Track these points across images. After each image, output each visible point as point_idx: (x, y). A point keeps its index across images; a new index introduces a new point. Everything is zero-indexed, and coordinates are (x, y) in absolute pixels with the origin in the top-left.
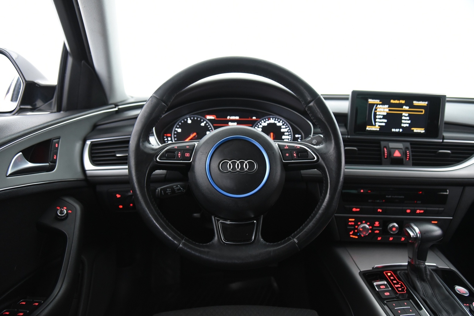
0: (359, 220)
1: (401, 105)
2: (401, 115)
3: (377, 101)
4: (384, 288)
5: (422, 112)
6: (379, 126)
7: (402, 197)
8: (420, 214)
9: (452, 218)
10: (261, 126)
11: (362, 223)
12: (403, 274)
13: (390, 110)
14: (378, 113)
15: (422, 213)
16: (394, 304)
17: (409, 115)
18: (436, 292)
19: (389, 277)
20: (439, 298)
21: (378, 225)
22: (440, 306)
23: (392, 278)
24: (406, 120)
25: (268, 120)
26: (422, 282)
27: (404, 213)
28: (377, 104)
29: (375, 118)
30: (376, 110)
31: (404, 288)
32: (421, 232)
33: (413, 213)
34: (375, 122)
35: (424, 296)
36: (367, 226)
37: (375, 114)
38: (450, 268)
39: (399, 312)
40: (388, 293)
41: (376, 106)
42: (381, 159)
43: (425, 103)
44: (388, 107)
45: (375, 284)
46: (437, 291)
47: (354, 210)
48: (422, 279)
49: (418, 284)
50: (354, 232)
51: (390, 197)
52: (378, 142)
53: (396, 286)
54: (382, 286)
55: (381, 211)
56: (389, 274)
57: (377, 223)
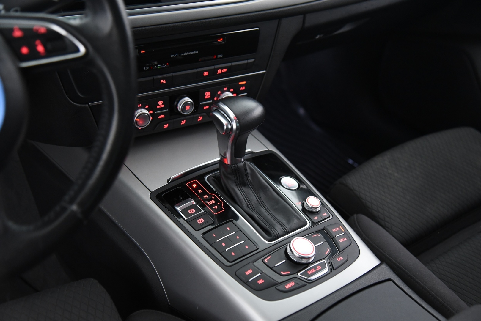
4: (195, 213)
7: (195, 52)
8: (223, 75)
9: (264, 71)
11: (137, 108)
12: (213, 180)
15: (225, 72)
16: (214, 235)
18: (262, 198)
19: (196, 190)
20: (268, 206)
21: (163, 106)
22: (270, 217)
23: (200, 191)
26: (243, 188)
27: (199, 77)
31: (221, 204)
32: (238, 117)
33: (213, 74)
35: (249, 208)
36: (146, 112)
38: (268, 150)
39: (224, 244)
40: (202, 219)
45: (179, 209)
46: (262, 196)
48: (242, 184)
49: (238, 192)
51: (177, 55)
53: (210, 203)
54: (191, 210)
55: (164, 82)
56: (194, 186)
57: (160, 103)
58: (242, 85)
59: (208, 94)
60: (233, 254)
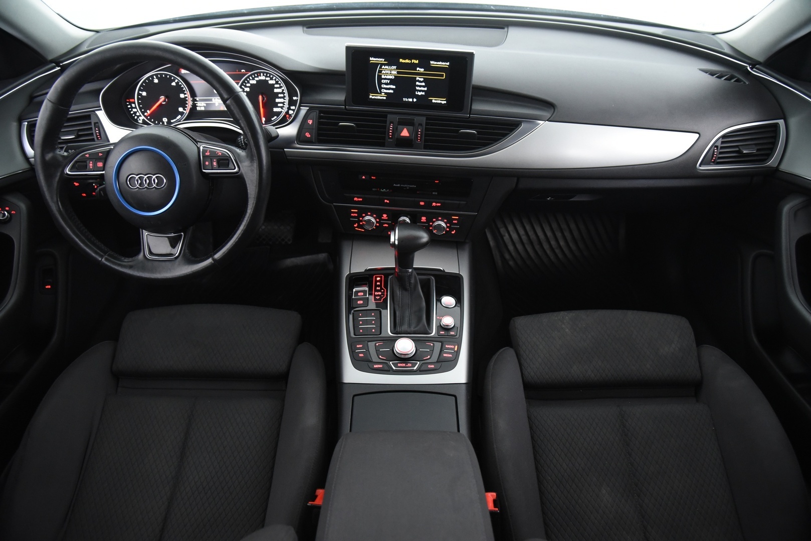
0: (362, 212)
1: (414, 66)
2: (415, 80)
3: (381, 60)
4: (361, 296)
5: (442, 76)
6: (386, 93)
7: (413, 186)
9: (476, 214)
10: (248, 85)
11: (367, 215)
13: (398, 73)
14: (383, 77)
15: (439, 206)
16: (360, 314)
17: (425, 81)
20: (413, 310)
21: (387, 218)
23: (378, 284)
24: (420, 86)
25: (258, 77)
26: (404, 292)
27: (417, 205)
28: (382, 65)
29: (380, 84)
30: (380, 72)
31: (384, 297)
33: (428, 205)
34: (381, 88)
35: (397, 304)
36: (373, 219)
37: (380, 78)
38: (459, 273)
39: (361, 323)
40: (362, 301)
41: (381, 68)
42: (384, 138)
43: (446, 64)
44: (397, 69)
45: (355, 289)
47: (356, 199)
48: (403, 287)
50: (359, 224)
51: (399, 185)
52: (384, 115)
53: (377, 294)
54: (361, 293)
55: (388, 202)
56: (378, 279)
57: (385, 216)
58: (455, 219)
59: (424, 219)
60: (361, 331)
